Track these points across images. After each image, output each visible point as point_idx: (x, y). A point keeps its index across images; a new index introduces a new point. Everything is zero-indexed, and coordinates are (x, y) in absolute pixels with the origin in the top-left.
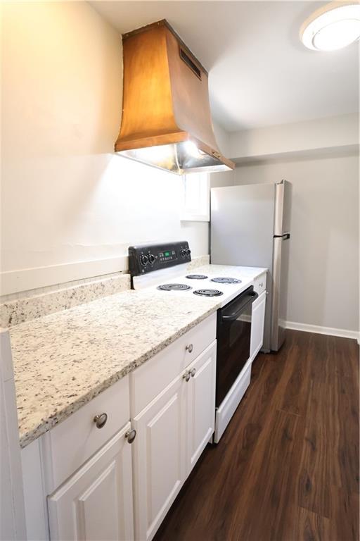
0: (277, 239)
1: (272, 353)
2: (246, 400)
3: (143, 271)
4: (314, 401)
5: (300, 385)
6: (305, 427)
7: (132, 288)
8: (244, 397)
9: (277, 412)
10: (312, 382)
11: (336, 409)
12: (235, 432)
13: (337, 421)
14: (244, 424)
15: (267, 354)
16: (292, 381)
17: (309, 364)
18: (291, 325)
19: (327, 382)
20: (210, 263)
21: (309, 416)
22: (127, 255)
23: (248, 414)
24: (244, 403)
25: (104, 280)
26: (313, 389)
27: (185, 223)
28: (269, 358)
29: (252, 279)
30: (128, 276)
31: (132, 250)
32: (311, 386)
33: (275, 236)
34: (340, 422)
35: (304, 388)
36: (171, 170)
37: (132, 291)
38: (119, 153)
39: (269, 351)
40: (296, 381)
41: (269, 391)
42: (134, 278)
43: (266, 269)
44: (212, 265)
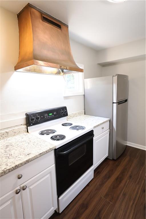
0: (114, 104)
1: (113, 160)
2: (88, 187)
3: (32, 124)
4: (124, 195)
5: (120, 182)
6: (112, 212)
7: (28, 132)
8: (88, 185)
9: (101, 198)
10: (128, 181)
11: (135, 202)
12: (73, 206)
13: (133, 211)
14: (80, 202)
15: (111, 160)
16: (117, 179)
17: (131, 169)
18: (129, 144)
19: (137, 182)
20: (85, 114)
21: (117, 205)
22: (25, 117)
23: (85, 196)
24: (86, 189)
25: (7, 130)
26: (127, 186)
27: (66, 98)
28: (111, 163)
29: (93, 127)
30: (26, 126)
31: (27, 115)
32: (127, 184)
33: (113, 103)
34: (134, 213)
35: (122, 185)
36: (55, 74)
37: (28, 133)
38: (17, 70)
39: (112, 159)
40: (119, 180)
41: (102, 184)
42: (28, 127)
43: (108, 119)
44: (85, 115)
